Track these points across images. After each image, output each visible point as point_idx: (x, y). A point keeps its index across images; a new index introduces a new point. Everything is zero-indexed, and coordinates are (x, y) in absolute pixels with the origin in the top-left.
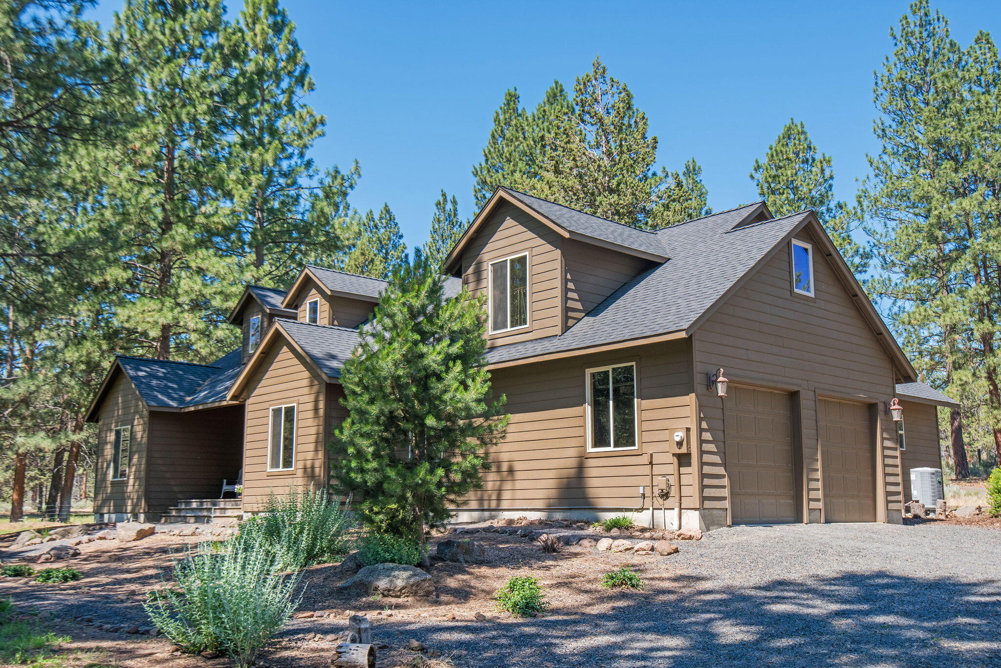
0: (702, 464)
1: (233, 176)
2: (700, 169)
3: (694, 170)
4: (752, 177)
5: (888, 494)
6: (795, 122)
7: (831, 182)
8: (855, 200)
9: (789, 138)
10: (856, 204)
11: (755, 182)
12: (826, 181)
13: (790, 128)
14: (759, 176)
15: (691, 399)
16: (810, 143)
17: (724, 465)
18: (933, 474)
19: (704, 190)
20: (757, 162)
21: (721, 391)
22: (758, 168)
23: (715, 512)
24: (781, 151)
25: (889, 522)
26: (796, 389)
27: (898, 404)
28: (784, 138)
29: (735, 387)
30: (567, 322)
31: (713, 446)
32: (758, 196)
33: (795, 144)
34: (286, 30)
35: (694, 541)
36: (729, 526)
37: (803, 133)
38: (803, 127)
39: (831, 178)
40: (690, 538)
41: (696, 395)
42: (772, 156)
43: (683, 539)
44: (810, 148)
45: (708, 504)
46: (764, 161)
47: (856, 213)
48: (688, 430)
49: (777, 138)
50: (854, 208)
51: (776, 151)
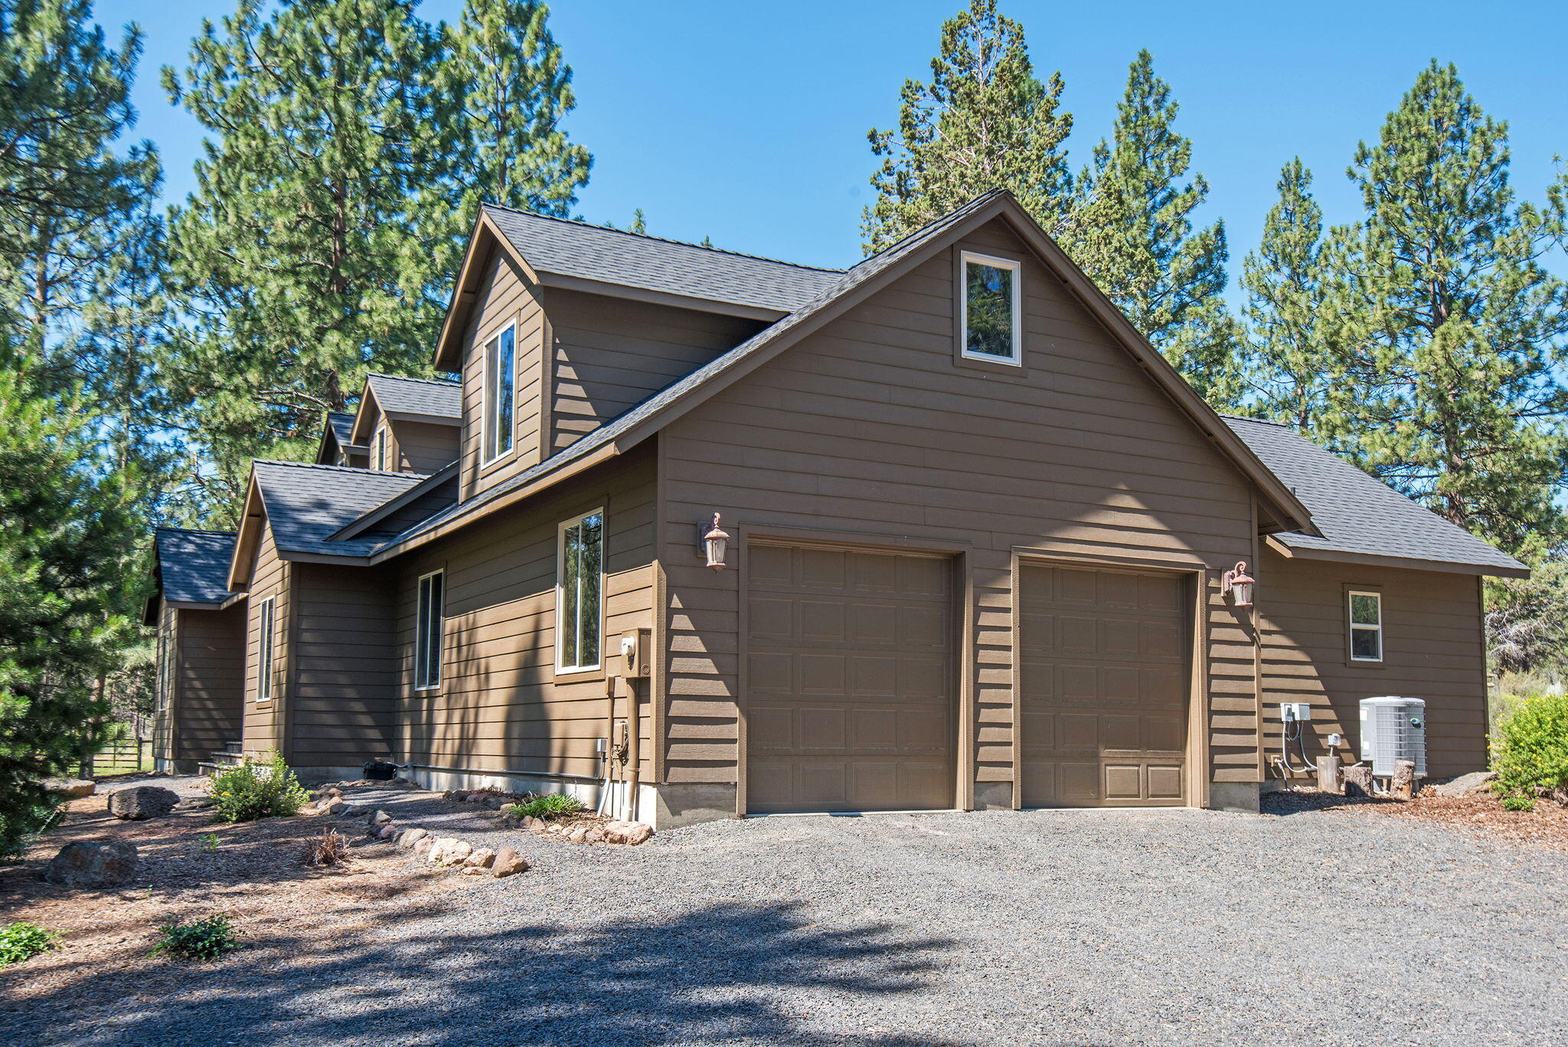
0: (669, 698)
1: (405, 251)
2: (1308, 174)
3: (1298, 177)
4: (1351, 175)
5: (1213, 750)
6: (1439, 64)
7: (1503, 168)
8: (1546, 196)
9: (1427, 96)
10: (1548, 205)
11: (1358, 183)
12: (1493, 168)
13: (1426, 79)
14: (1367, 172)
15: (650, 574)
16: (1469, 101)
17: (735, 698)
18: (1400, 709)
19: (1315, 212)
20: (1361, 146)
21: (714, 557)
22: (1363, 157)
23: (700, 789)
24: (1408, 122)
25: (1213, 807)
26: (956, 548)
27: (1247, 573)
28: (1415, 96)
29: (794, 549)
30: (553, 439)
31: (708, 662)
32: (1363, 208)
33: (1435, 106)
34: (535, 19)
35: (628, 846)
36: (743, 817)
37: (1454, 83)
38: (1453, 71)
39: (1505, 160)
40: (622, 840)
41: (664, 565)
42: (1389, 132)
43: (612, 841)
44: (1468, 110)
45: (677, 774)
46: (1375, 142)
47: (1547, 221)
48: (644, 633)
49: (1401, 99)
50: (1545, 213)
51: (1399, 123)
